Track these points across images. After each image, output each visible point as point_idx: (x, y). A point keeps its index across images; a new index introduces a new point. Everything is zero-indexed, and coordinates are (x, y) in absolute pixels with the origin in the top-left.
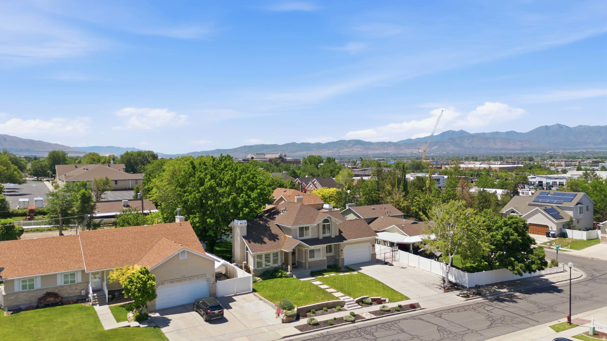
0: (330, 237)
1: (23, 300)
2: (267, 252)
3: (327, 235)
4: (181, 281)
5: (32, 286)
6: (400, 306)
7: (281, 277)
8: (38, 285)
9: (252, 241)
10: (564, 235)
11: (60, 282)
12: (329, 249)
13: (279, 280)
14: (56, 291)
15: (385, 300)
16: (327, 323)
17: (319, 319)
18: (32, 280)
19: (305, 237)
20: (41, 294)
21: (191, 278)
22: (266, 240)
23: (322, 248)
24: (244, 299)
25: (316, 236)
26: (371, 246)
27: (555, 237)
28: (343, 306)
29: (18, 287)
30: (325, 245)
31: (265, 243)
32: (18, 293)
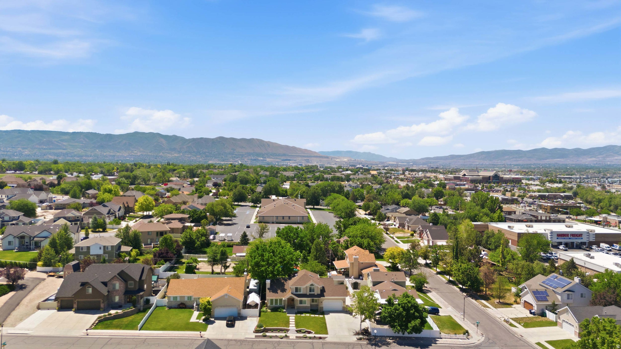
0: (314, 294)
1: (174, 304)
2: (277, 298)
3: (312, 293)
4: (225, 307)
5: (176, 300)
6: (315, 337)
7: (280, 312)
8: (178, 299)
9: (272, 292)
10: (543, 315)
11: (186, 299)
12: (313, 301)
13: (278, 313)
14: (184, 303)
15: (312, 333)
16: (271, 337)
17: (267, 334)
18: (176, 297)
19: (298, 293)
20: (179, 303)
21: (229, 306)
22: (279, 291)
23: (308, 300)
24: (251, 319)
25: (305, 293)
26: (343, 302)
27: (535, 315)
28: (288, 331)
29: (172, 299)
30: (310, 299)
31: (277, 293)
32: (172, 301)
